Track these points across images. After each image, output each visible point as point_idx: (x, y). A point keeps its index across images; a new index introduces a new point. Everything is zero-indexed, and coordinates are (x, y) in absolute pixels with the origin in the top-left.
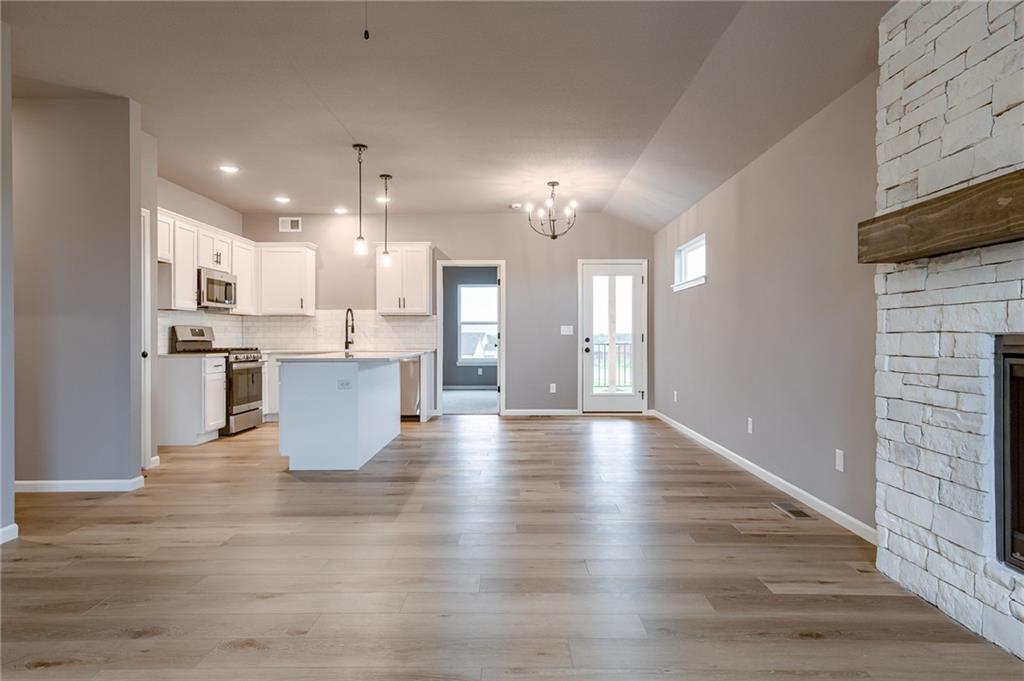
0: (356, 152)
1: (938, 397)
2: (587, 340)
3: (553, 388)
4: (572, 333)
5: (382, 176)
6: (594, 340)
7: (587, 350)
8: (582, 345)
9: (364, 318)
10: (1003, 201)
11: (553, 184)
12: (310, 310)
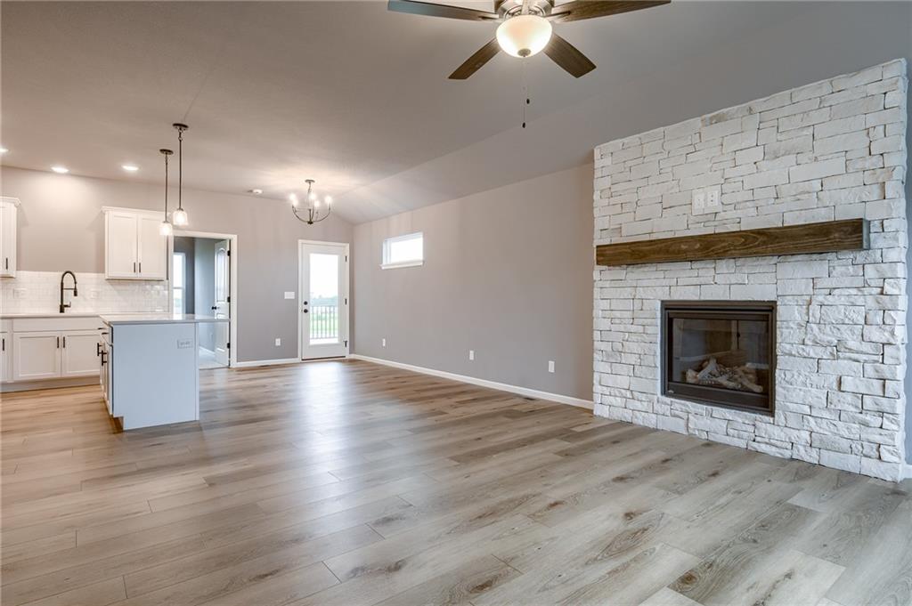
0: (176, 131)
1: (633, 329)
2: (306, 303)
3: (278, 342)
4: (293, 298)
5: (162, 151)
6: (311, 302)
7: (306, 311)
8: (301, 307)
9: (87, 280)
10: (683, 247)
11: (309, 181)
12: (12, 272)
